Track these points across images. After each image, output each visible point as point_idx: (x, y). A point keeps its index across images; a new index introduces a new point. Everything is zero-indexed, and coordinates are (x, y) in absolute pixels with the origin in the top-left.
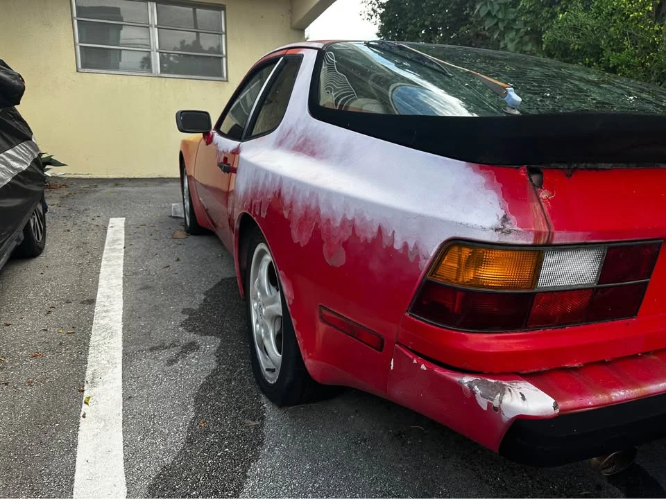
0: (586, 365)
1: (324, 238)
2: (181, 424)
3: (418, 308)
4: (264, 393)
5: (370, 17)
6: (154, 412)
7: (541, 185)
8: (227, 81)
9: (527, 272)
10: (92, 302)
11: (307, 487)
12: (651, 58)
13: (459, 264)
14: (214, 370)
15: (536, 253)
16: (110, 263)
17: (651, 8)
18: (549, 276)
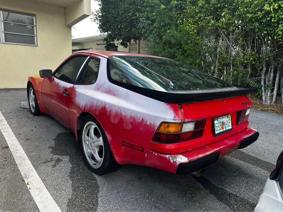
0: (193, 150)
1: (124, 121)
2: (68, 186)
3: (154, 139)
4: (93, 172)
5: (95, 20)
6: (56, 183)
7: (181, 108)
8: (37, 46)
9: (180, 129)
10: (7, 147)
11: (118, 197)
12: (197, 48)
13: (165, 127)
14: (72, 167)
15: (181, 124)
16: (5, 130)
17: (196, 31)
18: (184, 129)
